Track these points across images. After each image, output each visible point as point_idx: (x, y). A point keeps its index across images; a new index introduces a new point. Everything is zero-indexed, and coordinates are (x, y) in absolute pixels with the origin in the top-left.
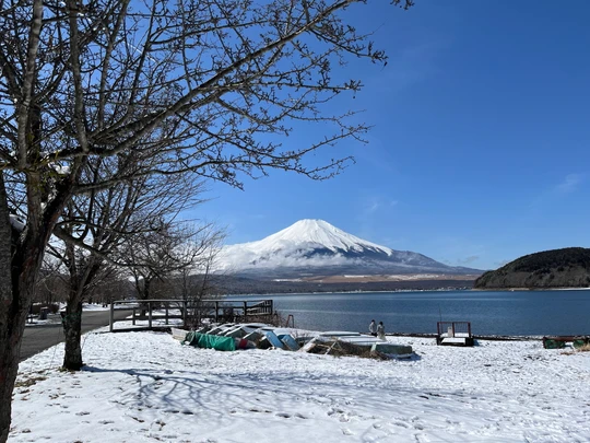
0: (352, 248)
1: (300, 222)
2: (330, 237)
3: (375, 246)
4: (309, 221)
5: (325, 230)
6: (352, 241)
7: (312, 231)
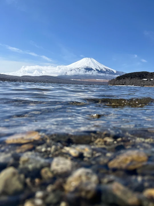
0: (102, 69)
1: (84, 59)
2: (94, 65)
3: (110, 69)
4: (87, 58)
5: (93, 62)
6: (102, 67)
7: (88, 63)
